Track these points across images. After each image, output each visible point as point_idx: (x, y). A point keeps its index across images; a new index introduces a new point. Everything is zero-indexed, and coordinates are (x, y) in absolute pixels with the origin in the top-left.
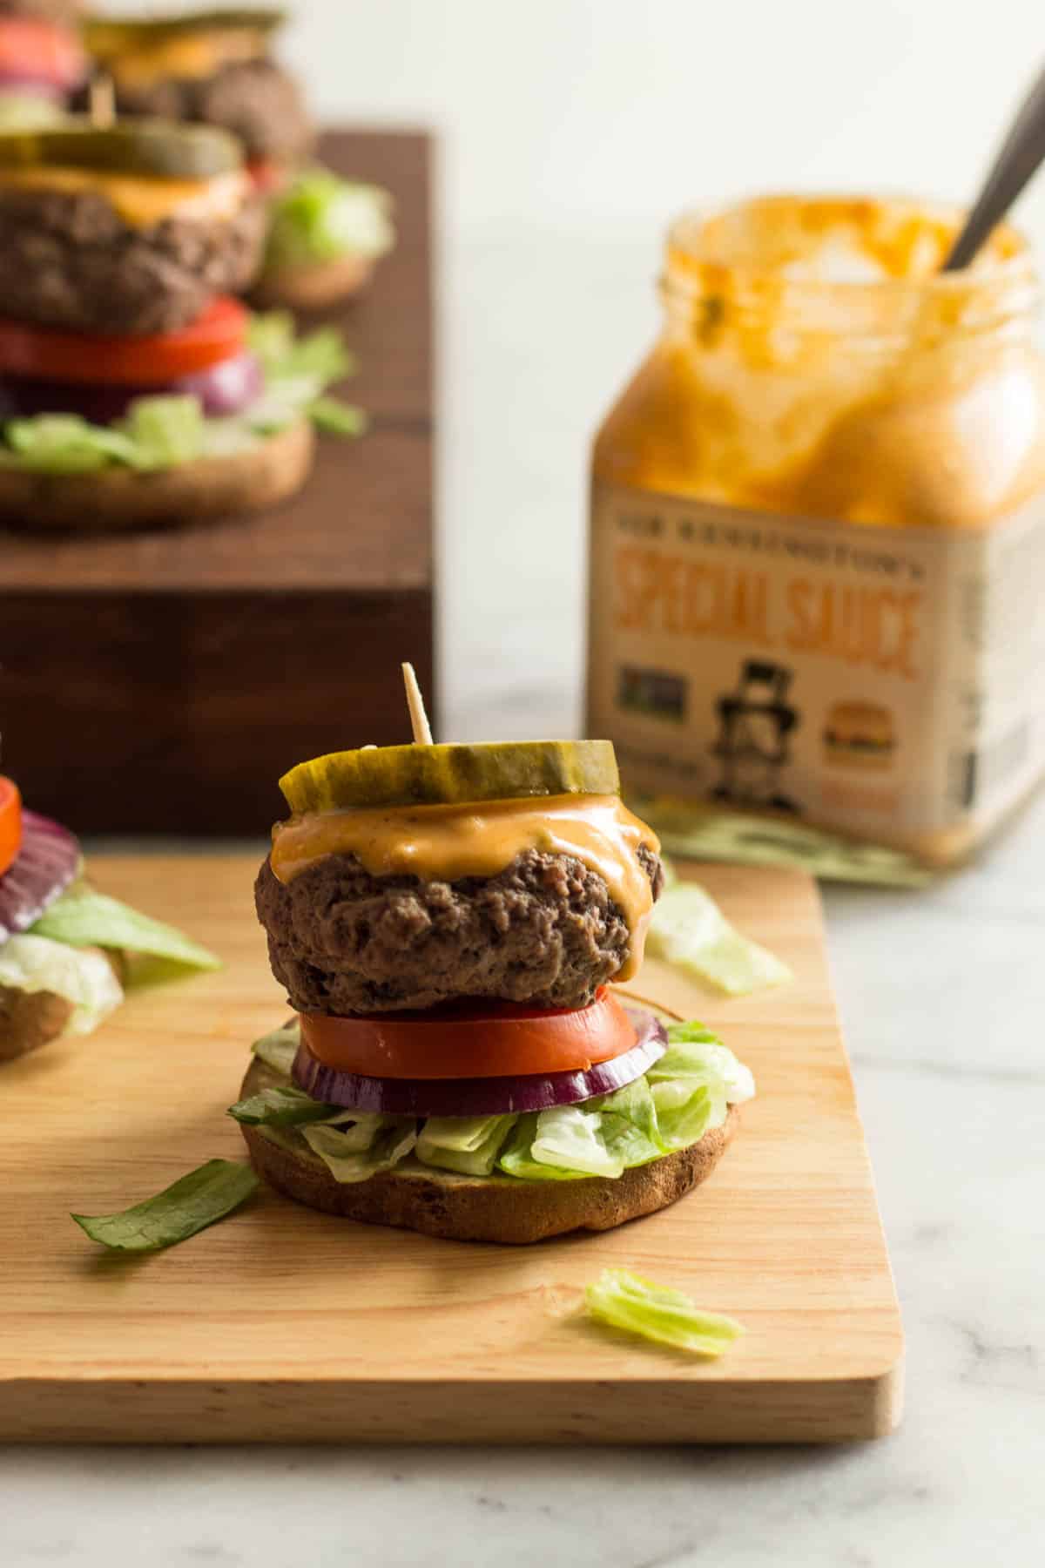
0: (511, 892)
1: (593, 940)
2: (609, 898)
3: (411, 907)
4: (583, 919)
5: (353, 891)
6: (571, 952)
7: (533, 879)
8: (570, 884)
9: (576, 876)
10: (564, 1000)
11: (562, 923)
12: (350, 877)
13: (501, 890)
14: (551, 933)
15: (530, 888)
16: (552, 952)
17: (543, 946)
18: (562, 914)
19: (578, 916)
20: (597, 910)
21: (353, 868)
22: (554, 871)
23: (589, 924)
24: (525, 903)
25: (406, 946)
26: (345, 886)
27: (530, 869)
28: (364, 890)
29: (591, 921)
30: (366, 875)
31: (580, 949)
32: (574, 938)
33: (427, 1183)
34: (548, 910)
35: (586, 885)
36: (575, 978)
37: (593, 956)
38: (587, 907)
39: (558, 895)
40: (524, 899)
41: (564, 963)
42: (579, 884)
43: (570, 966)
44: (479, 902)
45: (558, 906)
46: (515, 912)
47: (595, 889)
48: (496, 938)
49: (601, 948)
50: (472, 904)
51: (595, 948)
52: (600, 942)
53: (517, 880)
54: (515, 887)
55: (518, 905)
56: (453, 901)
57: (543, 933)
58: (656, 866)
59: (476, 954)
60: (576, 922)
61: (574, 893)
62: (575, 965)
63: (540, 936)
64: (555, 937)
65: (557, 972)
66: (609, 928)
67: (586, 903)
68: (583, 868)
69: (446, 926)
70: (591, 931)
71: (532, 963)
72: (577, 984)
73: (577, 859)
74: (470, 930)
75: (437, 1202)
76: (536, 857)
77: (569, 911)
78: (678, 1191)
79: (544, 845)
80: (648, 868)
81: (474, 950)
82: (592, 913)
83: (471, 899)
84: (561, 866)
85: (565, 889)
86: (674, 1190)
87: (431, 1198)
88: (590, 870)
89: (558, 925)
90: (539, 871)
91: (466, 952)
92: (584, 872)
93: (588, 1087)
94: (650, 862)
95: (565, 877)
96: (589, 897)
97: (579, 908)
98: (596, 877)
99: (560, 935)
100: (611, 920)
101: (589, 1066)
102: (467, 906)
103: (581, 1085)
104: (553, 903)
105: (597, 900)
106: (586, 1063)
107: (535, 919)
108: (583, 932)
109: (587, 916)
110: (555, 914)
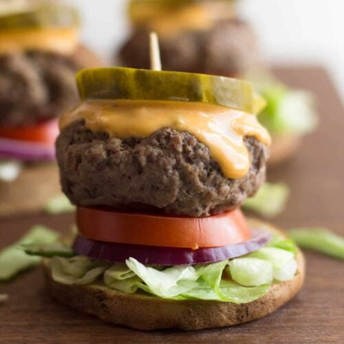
0: (149, 147)
1: (197, 179)
2: (210, 158)
3: (99, 149)
4: (190, 167)
5: (79, 140)
6: (185, 184)
7: (164, 142)
8: (184, 146)
9: (189, 144)
10: (185, 210)
11: (179, 167)
12: (79, 132)
13: (145, 145)
14: (171, 171)
15: (161, 146)
16: (172, 181)
17: (165, 177)
18: (178, 161)
19: (188, 164)
20: (202, 164)
21: (82, 128)
22: (176, 140)
23: (195, 170)
24: (156, 154)
25: (93, 169)
26: (76, 136)
27: (163, 136)
28: (84, 139)
29: (197, 170)
30: (88, 131)
31: (190, 183)
32: (186, 178)
34: (169, 159)
35: (195, 149)
36: (189, 199)
37: (199, 188)
39: (175, 152)
40: (156, 152)
41: (181, 189)
42: (190, 148)
43: (184, 191)
44: (134, 151)
45: (175, 157)
46: (150, 158)
47: (200, 152)
48: (140, 171)
49: (204, 185)
50: (131, 151)
51: (200, 184)
52: (203, 180)
53: (155, 141)
54: (153, 145)
55: (152, 153)
56: (120, 148)
57: (166, 170)
59: (129, 177)
60: (187, 168)
61: (185, 152)
63: (163, 172)
65: (177, 191)
66: (209, 175)
67: (194, 159)
68: (195, 140)
69: (113, 160)
70: (196, 174)
71: (162, 187)
72: (191, 202)
73: (192, 135)
74: (126, 164)
75: (104, 302)
76: (169, 130)
77: (183, 161)
78: (238, 318)
79: (175, 125)
80: (255, 150)
81: (128, 175)
82: (197, 164)
83: (130, 149)
84: (181, 137)
85: (180, 149)
86: (236, 317)
87: (102, 300)
88: (199, 141)
89: (175, 168)
90: (168, 138)
91: (124, 175)
92: (195, 142)
93: (194, 259)
94: (257, 147)
95: (182, 143)
96: (196, 156)
97: (189, 160)
98: (203, 146)
99: (177, 173)
100: (211, 170)
101: (197, 247)
102: (127, 152)
103: (190, 257)
104: (172, 155)
105: (202, 158)
106: (195, 246)
107: (161, 163)
108: (191, 173)
109: (194, 165)
110: (174, 162)
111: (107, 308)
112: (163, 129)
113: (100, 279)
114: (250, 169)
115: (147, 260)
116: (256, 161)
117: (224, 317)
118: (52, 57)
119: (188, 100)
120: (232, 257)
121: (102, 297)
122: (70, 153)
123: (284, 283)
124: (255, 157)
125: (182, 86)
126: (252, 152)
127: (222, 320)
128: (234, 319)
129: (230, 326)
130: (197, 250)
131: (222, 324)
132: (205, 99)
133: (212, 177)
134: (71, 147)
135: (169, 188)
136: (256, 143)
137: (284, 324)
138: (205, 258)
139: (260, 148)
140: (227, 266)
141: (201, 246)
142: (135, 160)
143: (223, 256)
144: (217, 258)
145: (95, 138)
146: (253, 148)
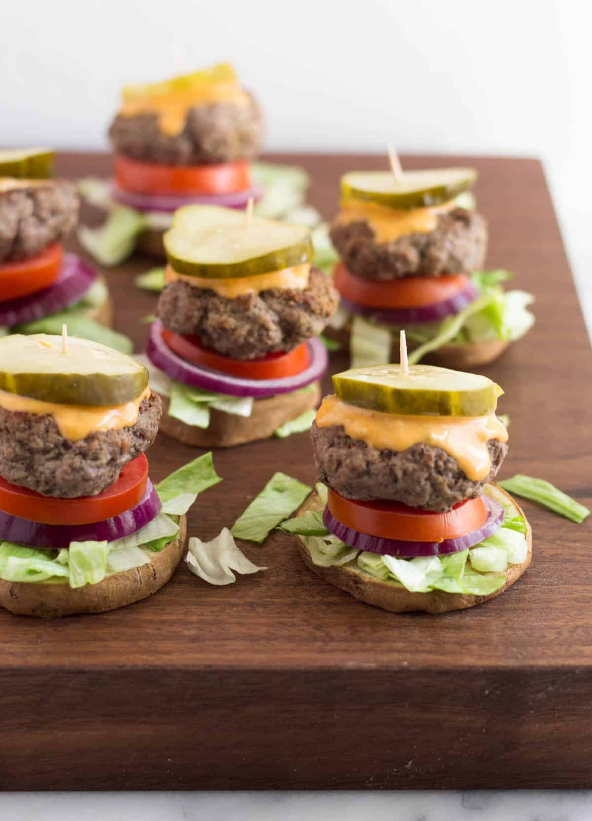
0: (404, 461)
1: (446, 488)
2: (458, 469)
3: (358, 458)
4: (440, 479)
5: (339, 444)
6: (435, 491)
7: (418, 457)
8: (436, 462)
9: (440, 459)
10: (432, 509)
11: (431, 479)
12: (339, 437)
13: (400, 459)
14: (423, 483)
15: (415, 462)
16: (423, 490)
17: (418, 487)
18: (430, 475)
19: (439, 476)
20: (450, 475)
21: (341, 434)
22: (429, 457)
23: (444, 481)
24: (411, 469)
25: (354, 476)
26: (336, 440)
27: (417, 452)
28: (343, 445)
29: (445, 480)
30: (348, 437)
31: (439, 491)
32: (435, 486)
33: (356, 576)
34: (422, 473)
35: (445, 463)
36: (437, 502)
37: (447, 494)
38: (445, 473)
39: (428, 467)
40: (411, 466)
41: (431, 495)
42: (441, 463)
43: (434, 497)
44: (390, 463)
45: (428, 471)
46: (405, 473)
47: (450, 465)
48: (396, 481)
49: (451, 491)
50: (387, 463)
51: (447, 491)
52: (450, 487)
53: (410, 456)
54: (409, 460)
55: (407, 468)
56: (377, 460)
57: (419, 482)
58: (500, 449)
59: (386, 485)
60: (437, 479)
61: (437, 466)
62: (437, 497)
63: (417, 483)
64: (425, 485)
65: (427, 497)
66: (456, 483)
67: (444, 471)
68: (445, 455)
69: (372, 471)
70: (446, 483)
71: (414, 494)
72: (439, 504)
73: (443, 450)
74: (384, 475)
75: (359, 585)
76: (422, 446)
77: (434, 474)
78: (476, 602)
79: (427, 441)
80: (495, 450)
81: (385, 483)
82: (447, 475)
83: (386, 460)
84: (433, 454)
85: (432, 465)
86: (474, 601)
87: (357, 583)
88: (449, 455)
89: (427, 479)
90: (422, 454)
91: (381, 484)
92: (445, 457)
93: (439, 550)
94: (497, 447)
95: (434, 459)
96: (446, 469)
97: (439, 473)
98: (452, 460)
99: (429, 484)
100: (458, 479)
101: (442, 541)
102: (384, 464)
103: (436, 548)
104: (426, 470)
105: (451, 470)
106: (440, 539)
107: (415, 477)
108: (441, 484)
109: (444, 477)
110: (426, 475)
111: (361, 590)
112: (417, 444)
113: (354, 562)
114: (491, 468)
115: (398, 552)
116: (496, 459)
117: (465, 602)
118: (288, 297)
119: (438, 414)
120: (472, 546)
121: (357, 580)
122: (331, 456)
123: (516, 565)
124: (494, 457)
125: (434, 403)
126: (492, 452)
127: (463, 604)
128: (473, 602)
129: (470, 608)
130: (442, 543)
131: (463, 607)
132: (454, 411)
133: (459, 485)
134: (331, 449)
135: (420, 495)
136: (496, 444)
137: (516, 606)
138: (449, 549)
139: (500, 448)
140: (469, 556)
141: (446, 539)
142: (392, 472)
143: (464, 546)
144: (459, 547)
145: (354, 445)
146: (493, 448)
